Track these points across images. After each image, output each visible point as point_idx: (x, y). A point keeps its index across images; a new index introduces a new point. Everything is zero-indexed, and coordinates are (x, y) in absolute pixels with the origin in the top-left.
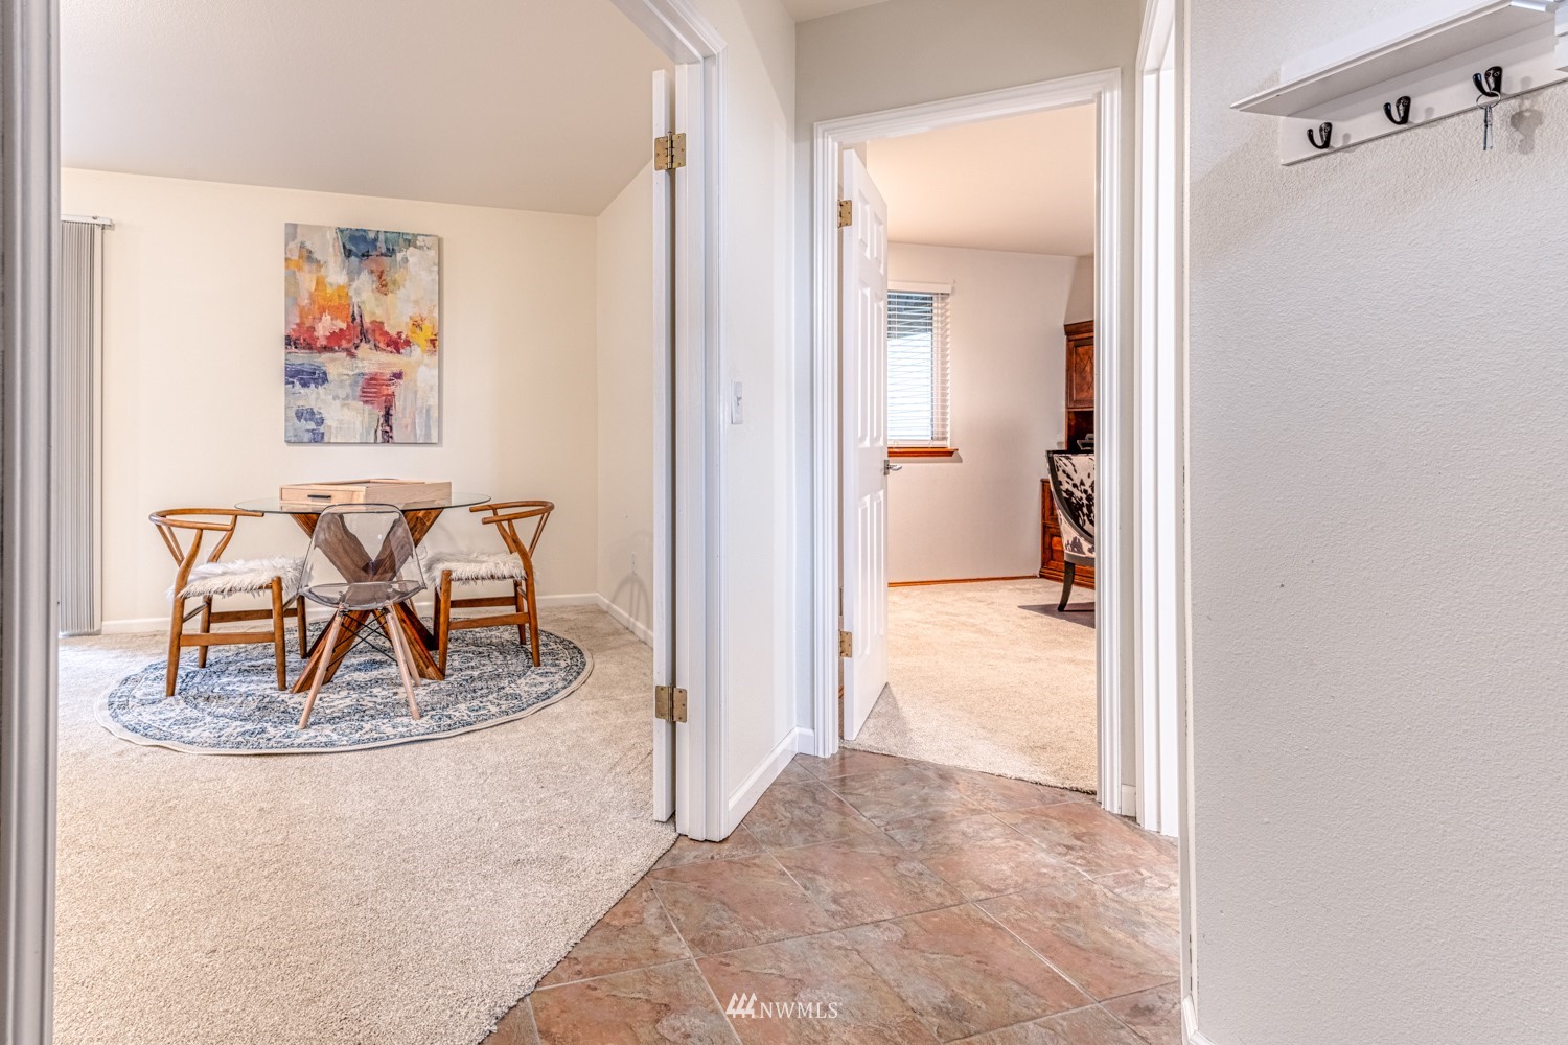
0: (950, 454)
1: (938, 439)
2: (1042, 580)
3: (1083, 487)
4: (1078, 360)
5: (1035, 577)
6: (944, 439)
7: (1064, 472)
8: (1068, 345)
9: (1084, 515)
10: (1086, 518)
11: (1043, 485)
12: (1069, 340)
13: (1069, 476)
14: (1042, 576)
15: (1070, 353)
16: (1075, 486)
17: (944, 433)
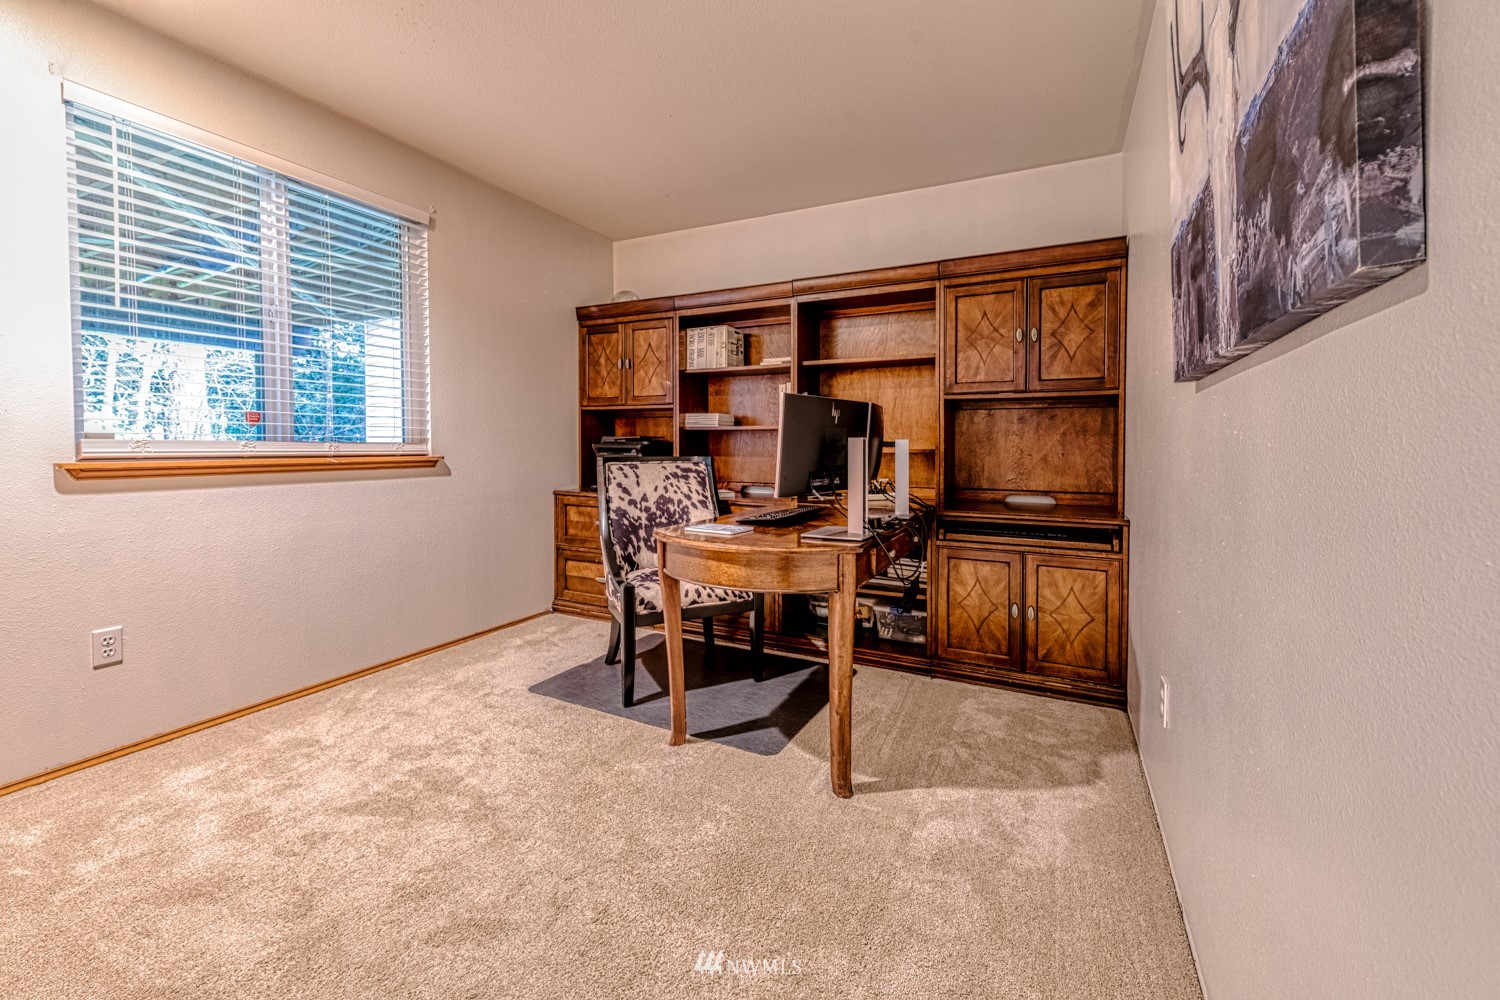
0: (433, 463)
1: (413, 442)
2: (556, 614)
3: (644, 504)
4: (592, 350)
5: (547, 613)
6: (423, 441)
7: (619, 485)
8: (580, 331)
9: (638, 540)
10: (642, 544)
11: (556, 499)
12: (581, 326)
13: (625, 491)
14: (555, 610)
15: (582, 342)
16: (632, 502)
17: (423, 432)
